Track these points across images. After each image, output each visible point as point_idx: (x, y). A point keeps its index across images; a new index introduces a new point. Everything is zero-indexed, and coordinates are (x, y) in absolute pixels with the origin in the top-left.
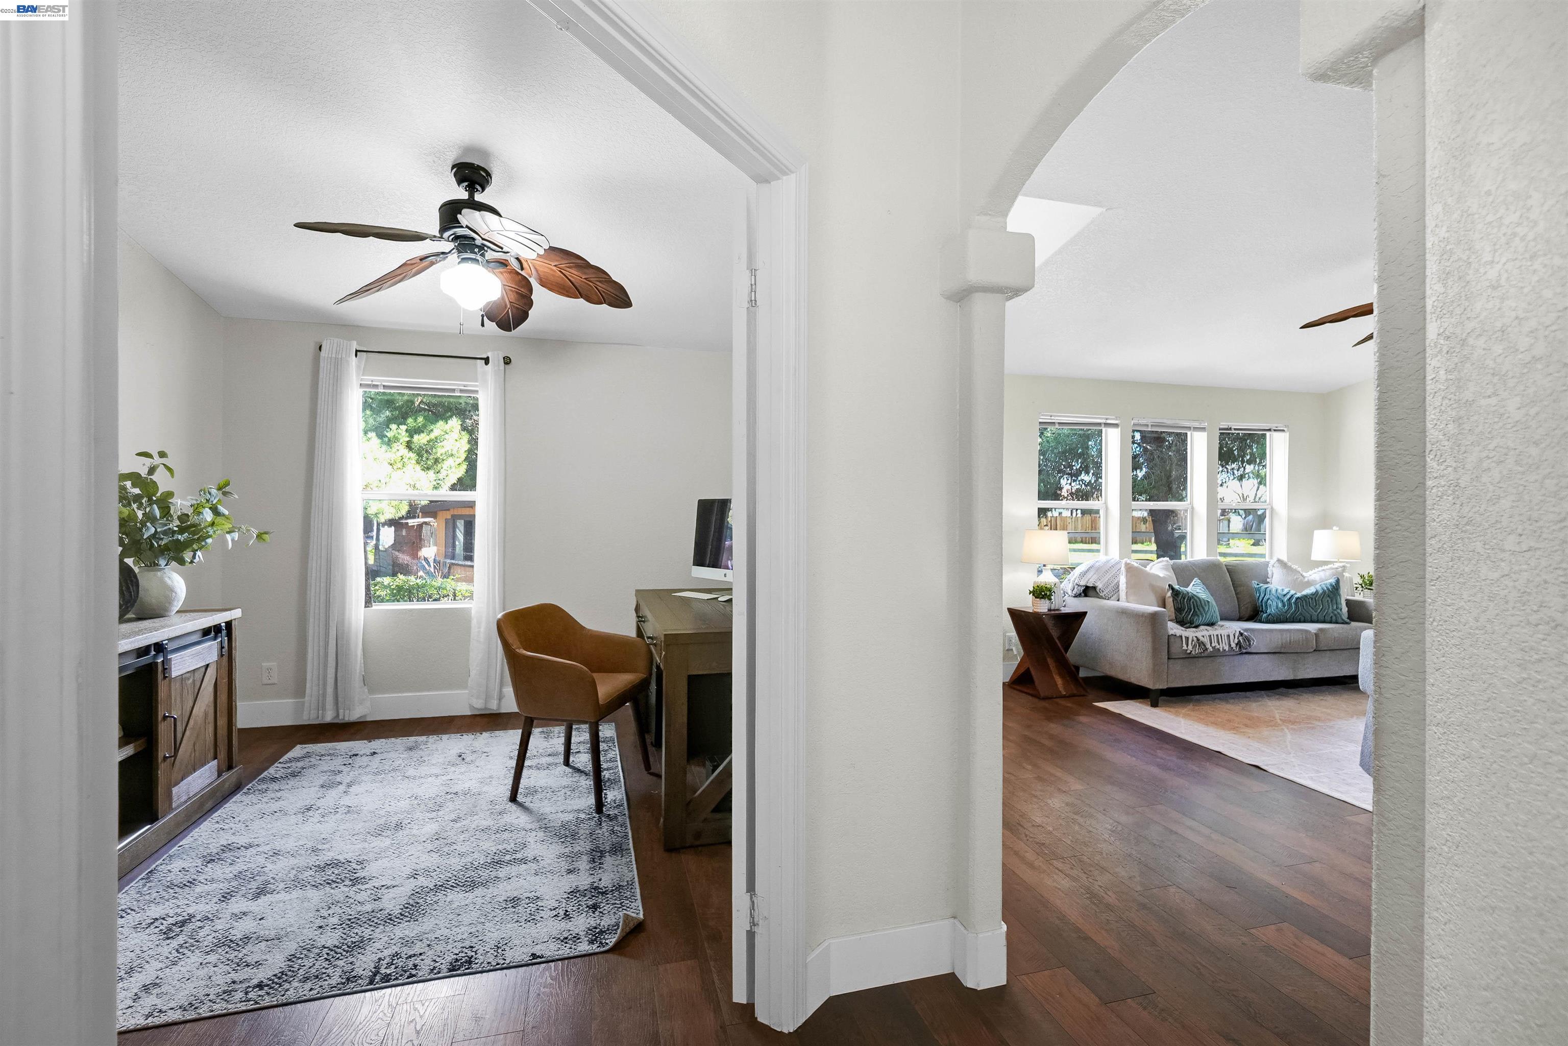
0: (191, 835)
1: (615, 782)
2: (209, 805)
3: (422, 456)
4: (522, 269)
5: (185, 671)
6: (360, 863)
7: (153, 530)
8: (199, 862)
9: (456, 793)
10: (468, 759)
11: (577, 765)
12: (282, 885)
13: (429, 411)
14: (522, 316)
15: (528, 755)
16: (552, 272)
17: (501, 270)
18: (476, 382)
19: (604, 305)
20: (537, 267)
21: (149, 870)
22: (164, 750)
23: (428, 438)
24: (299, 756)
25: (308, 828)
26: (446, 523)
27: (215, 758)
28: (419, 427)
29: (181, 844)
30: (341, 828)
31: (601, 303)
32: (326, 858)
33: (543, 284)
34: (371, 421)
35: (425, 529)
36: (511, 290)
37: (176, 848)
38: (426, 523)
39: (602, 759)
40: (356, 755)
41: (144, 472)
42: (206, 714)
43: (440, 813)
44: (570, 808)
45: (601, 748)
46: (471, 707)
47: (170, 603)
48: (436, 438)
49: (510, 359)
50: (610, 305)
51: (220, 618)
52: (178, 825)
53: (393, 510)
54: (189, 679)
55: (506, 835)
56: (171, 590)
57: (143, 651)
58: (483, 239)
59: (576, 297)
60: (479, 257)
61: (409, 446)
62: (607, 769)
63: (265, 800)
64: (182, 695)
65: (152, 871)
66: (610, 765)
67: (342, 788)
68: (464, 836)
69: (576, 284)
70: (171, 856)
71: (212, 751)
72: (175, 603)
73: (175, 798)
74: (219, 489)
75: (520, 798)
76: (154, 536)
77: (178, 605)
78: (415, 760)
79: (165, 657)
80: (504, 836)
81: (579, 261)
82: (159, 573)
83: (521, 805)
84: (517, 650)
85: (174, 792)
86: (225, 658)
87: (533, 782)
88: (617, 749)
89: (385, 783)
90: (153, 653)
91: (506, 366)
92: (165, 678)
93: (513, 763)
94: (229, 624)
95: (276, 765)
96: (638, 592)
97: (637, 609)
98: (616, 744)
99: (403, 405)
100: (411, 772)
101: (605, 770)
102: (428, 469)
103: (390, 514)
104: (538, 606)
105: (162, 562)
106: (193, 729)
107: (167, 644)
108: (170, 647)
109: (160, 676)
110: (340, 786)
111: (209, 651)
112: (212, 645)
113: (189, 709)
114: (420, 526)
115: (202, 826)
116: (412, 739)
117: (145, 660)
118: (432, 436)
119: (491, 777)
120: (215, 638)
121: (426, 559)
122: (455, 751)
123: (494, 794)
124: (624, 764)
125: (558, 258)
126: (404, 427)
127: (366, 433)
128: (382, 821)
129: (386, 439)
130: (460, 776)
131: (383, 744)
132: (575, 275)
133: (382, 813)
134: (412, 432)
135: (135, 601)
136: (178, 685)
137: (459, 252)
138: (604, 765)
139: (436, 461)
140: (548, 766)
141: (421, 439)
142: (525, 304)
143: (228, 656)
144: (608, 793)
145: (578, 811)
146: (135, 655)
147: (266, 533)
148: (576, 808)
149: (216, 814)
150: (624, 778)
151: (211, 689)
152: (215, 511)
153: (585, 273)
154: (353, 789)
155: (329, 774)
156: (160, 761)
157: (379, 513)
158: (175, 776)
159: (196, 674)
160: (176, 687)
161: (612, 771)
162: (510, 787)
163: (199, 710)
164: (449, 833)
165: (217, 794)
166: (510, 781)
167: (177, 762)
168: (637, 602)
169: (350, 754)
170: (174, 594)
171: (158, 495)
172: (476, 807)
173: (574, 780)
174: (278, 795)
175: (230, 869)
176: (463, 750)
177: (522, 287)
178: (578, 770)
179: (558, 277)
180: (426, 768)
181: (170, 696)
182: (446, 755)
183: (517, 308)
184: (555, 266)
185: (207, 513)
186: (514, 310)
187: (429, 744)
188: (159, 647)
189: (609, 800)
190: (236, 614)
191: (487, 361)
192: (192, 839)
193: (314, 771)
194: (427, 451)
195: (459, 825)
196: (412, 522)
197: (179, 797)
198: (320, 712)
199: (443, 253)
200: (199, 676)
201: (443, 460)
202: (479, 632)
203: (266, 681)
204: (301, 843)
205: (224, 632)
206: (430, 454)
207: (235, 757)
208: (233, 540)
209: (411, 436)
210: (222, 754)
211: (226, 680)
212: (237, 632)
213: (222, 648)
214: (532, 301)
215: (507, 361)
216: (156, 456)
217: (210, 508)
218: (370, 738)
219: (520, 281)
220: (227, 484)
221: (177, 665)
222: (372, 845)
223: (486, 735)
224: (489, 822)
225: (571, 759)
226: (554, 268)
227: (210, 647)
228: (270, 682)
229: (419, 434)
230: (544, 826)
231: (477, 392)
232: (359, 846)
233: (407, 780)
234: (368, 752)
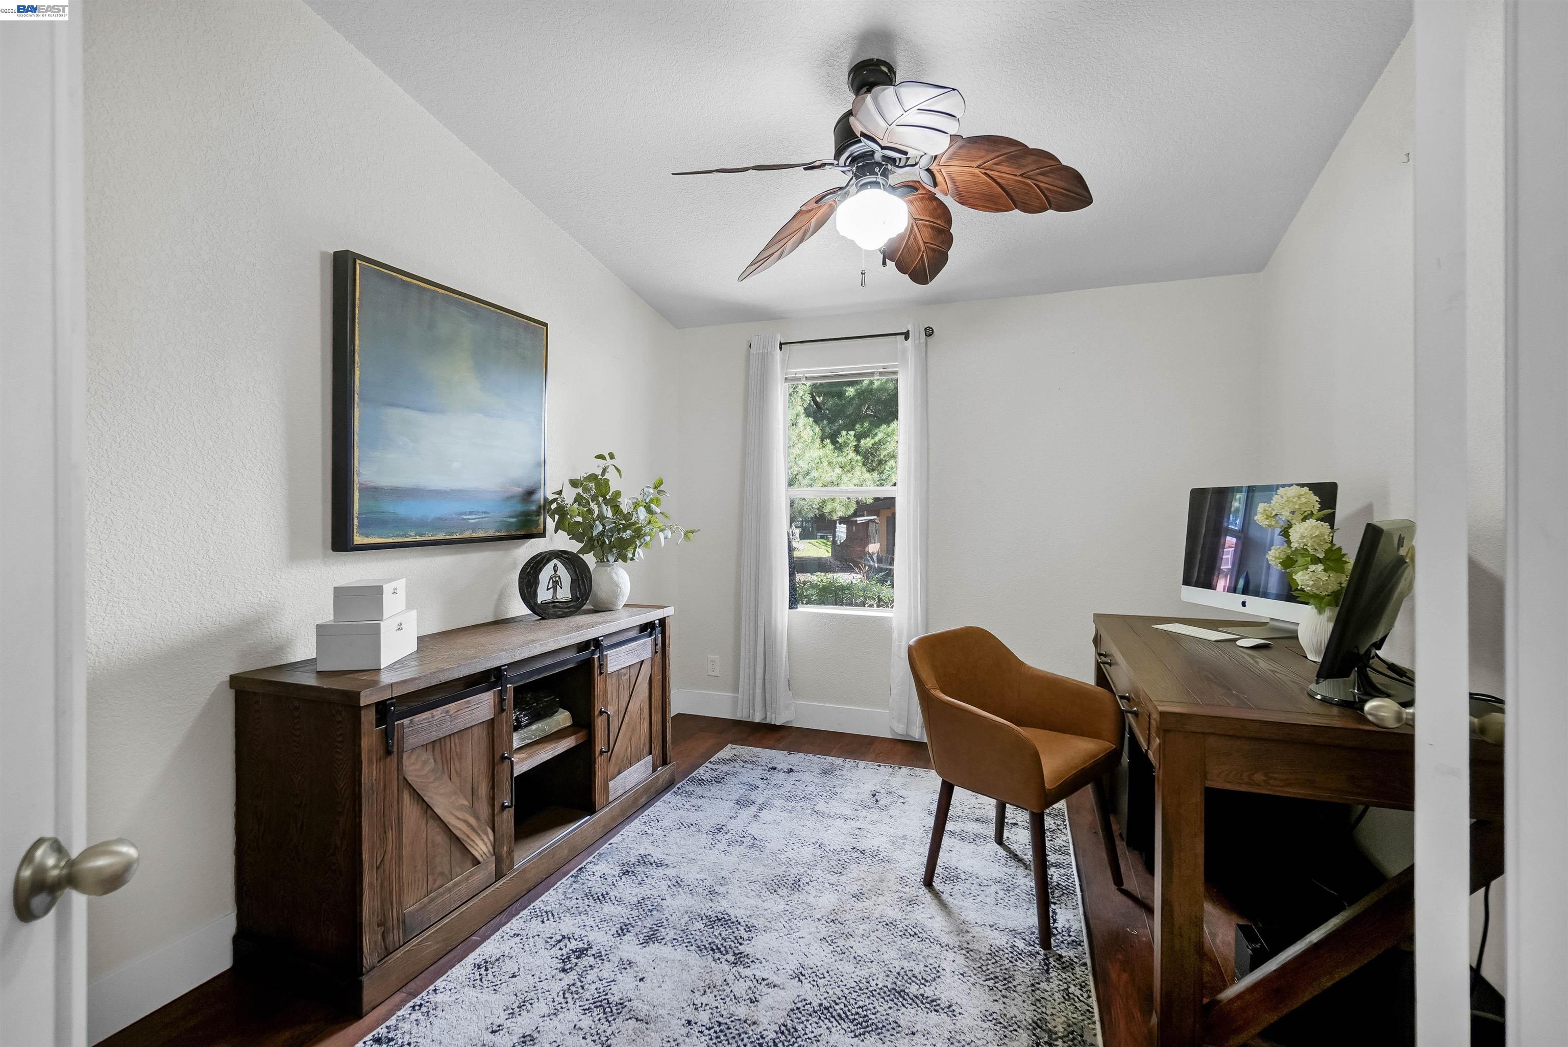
0: (621, 833)
1: (1067, 892)
2: (643, 800)
3: (868, 459)
4: (935, 184)
5: (620, 667)
6: (749, 929)
7: (601, 528)
8: (617, 871)
9: (863, 852)
10: (882, 803)
11: (1014, 847)
12: (672, 934)
13: (875, 416)
14: (939, 259)
15: (950, 813)
16: (975, 179)
17: (911, 197)
18: (896, 361)
19: (1050, 212)
20: (953, 176)
21: (580, 867)
22: (600, 744)
23: (873, 441)
24: (728, 757)
25: (713, 856)
26: (887, 521)
27: (650, 753)
28: (865, 432)
29: (611, 841)
30: (742, 867)
31: (1043, 209)
32: (719, 909)
33: (963, 200)
34: (827, 430)
35: (872, 527)
36: (925, 225)
37: (606, 845)
38: (871, 521)
39: (1048, 844)
40: (774, 769)
41: (598, 472)
42: (641, 710)
43: (843, 878)
44: (1002, 923)
45: (1046, 824)
46: (892, 730)
47: (616, 598)
48: (880, 441)
49: (933, 330)
50: (1060, 208)
51: (653, 616)
52: (614, 819)
53: (843, 509)
54: (625, 675)
55: (915, 945)
56: (617, 585)
57: (583, 646)
58: (883, 148)
59: (1009, 209)
60: (880, 179)
61: (857, 450)
62: (1057, 865)
63: (687, 806)
64: (618, 691)
65: (582, 868)
66: (1061, 858)
67: (753, 809)
68: (863, 926)
69: (1007, 188)
70: (600, 854)
71: (647, 746)
72: (621, 598)
73: (611, 793)
74: (656, 488)
75: (937, 883)
76: (602, 534)
77: (623, 600)
78: (828, 789)
79: (601, 653)
80: (912, 945)
81: (1013, 149)
82: (609, 569)
83: (937, 895)
84: (933, 692)
85: (610, 786)
86: (659, 655)
87: (954, 860)
88: (1068, 832)
89: (794, 813)
90: (592, 648)
91: (928, 338)
92: (601, 673)
93: (930, 822)
94: (662, 622)
95: (707, 764)
96: (1099, 618)
97: (1097, 641)
98: (1067, 822)
99: (852, 413)
100: (821, 806)
101: (1052, 865)
102: (873, 470)
103: (840, 513)
104: (961, 629)
105: (611, 559)
106: (628, 724)
107: (602, 640)
108: (605, 643)
109: (597, 672)
110: (752, 807)
111: (644, 648)
112: (646, 642)
113: (625, 704)
114: (867, 524)
115: (632, 824)
116: (830, 759)
117: (585, 654)
118: (877, 439)
119: (904, 837)
120: (650, 636)
121: (871, 555)
122: (868, 788)
123: (905, 866)
124: (1080, 859)
125: (982, 153)
126: (852, 433)
127: (822, 440)
128: (780, 871)
129: (838, 445)
130: (870, 826)
131: (801, 760)
132: (1007, 174)
133: (783, 858)
134: (858, 438)
135: (589, 595)
136: (614, 679)
137: (857, 177)
138: (1052, 858)
139: (880, 462)
140: (976, 838)
141: (867, 443)
142: (943, 242)
143: (662, 652)
144: (1058, 911)
145: (1014, 932)
146: (575, 650)
147: (692, 532)
148: (1011, 925)
149: (646, 813)
150: (1082, 891)
151: (646, 686)
152: (649, 510)
153: (1019, 168)
154: (764, 814)
155: (746, 787)
156: (597, 755)
157: (832, 512)
158: (612, 769)
159: (632, 670)
160: (611, 683)
161: (1063, 871)
162: (925, 860)
163: (634, 707)
164: (848, 916)
165: (651, 790)
166: (925, 850)
167: (613, 758)
168: (1097, 630)
169: (770, 766)
170: (619, 589)
171: (610, 494)
172: (882, 881)
173: (1010, 871)
174: (700, 802)
175: (637, 890)
176: (878, 788)
177: (937, 219)
178: (1015, 856)
179: (983, 184)
180: (836, 804)
181: (606, 691)
182: (860, 791)
183: (934, 250)
184: (978, 167)
185: (641, 511)
186: (931, 254)
187: (845, 770)
188: (596, 643)
189: (1059, 925)
190: (669, 612)
191: (906, 335)
192: (621, 838)
193: (736, 781)
194: (872, 454)
195: (859, 905)
196: (860, 520)
197: (616, 790)
198: (751, 711)
199: (841, 188)
200: (634, 672)
201: (886, 462)
202: (900, 646)
203: (710, 673)
204: (702, 876)
205: (658, 629)
206: (875, 456)
207: (670, 753)
208: (666, 538)
209: (859, 441)
210: (657, 750)
211: (660, 677)
212: (671, 630)
213: (656, 645)
214: (951, 236)
215: (929, 332)
216: (607, 457)
217: (645, 506)
218: (792, 748)
219: (935, 209)
220: (661, 483)
221: (612, 661)
222: (766, 905)
223: (905, 770)
224: (893, 914)
225: (1006, 834)
226: (977, 171)
227: (644, 643)
228: (713, 674)
229: (866, 438)
230: (965, 945)
231: (896, 373)
232: (752, 902)
233: (815, 816)
234: (786, 767)
